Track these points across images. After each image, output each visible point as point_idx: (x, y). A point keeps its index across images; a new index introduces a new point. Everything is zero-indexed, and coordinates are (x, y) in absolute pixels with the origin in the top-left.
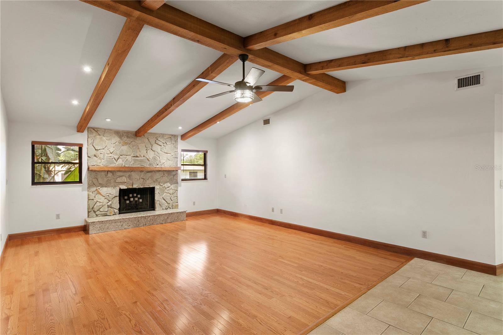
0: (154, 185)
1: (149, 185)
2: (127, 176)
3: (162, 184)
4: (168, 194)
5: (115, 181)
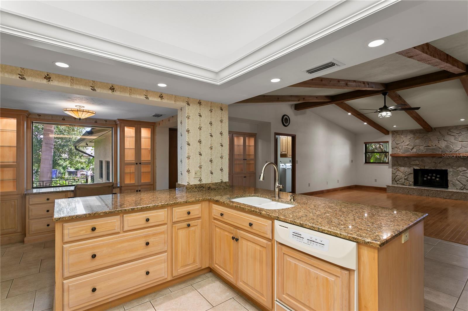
0: (447, 168)
2: (420, 160)
3: (455, 168)
4: (464, 177)
5: (410, 163)
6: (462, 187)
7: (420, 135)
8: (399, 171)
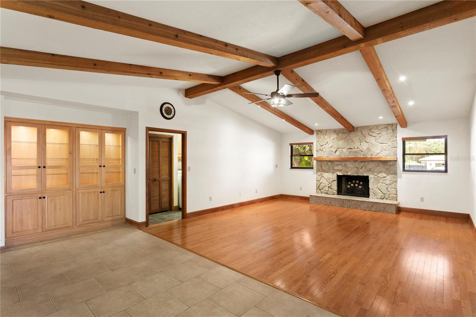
0: (368, 174)
1: (363, 174)
2: (343, 164)
3: (376, 174)
4: (384, 184)
5: (333, 168)
6: (382, 196)
7: (344, 135)
8: (323, 178)
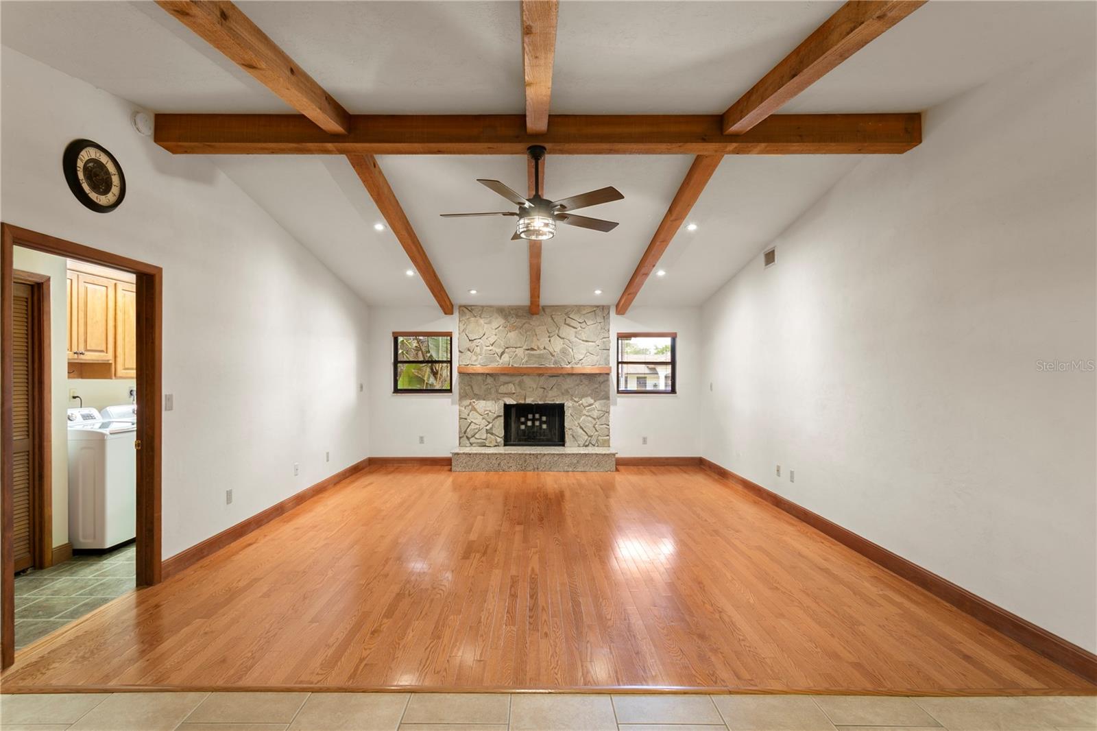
0: (563, 400)
1: (554, 400)
2: (517, 382)
3: (577, 399)
4: (590, 418)
5: (497, 391)
6: (586, 441)
7: (518, 320)
8: (475, 412)
